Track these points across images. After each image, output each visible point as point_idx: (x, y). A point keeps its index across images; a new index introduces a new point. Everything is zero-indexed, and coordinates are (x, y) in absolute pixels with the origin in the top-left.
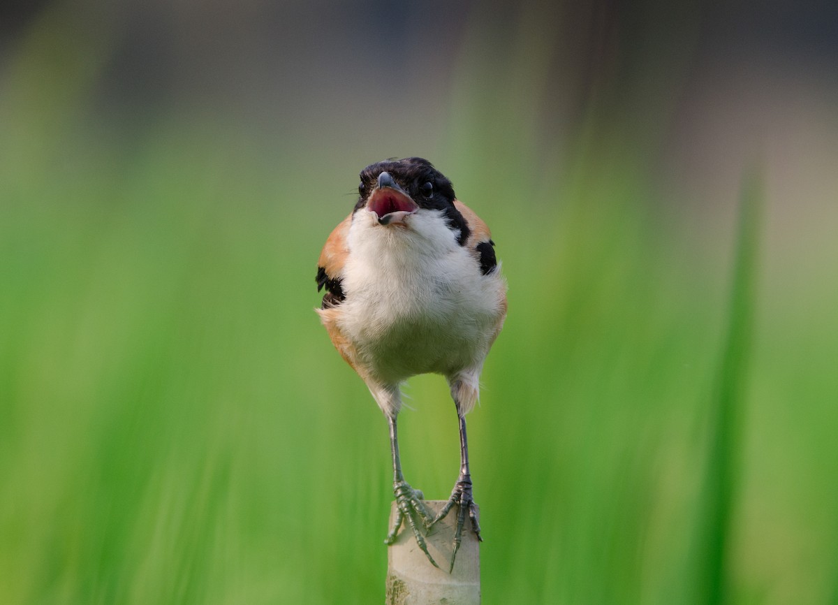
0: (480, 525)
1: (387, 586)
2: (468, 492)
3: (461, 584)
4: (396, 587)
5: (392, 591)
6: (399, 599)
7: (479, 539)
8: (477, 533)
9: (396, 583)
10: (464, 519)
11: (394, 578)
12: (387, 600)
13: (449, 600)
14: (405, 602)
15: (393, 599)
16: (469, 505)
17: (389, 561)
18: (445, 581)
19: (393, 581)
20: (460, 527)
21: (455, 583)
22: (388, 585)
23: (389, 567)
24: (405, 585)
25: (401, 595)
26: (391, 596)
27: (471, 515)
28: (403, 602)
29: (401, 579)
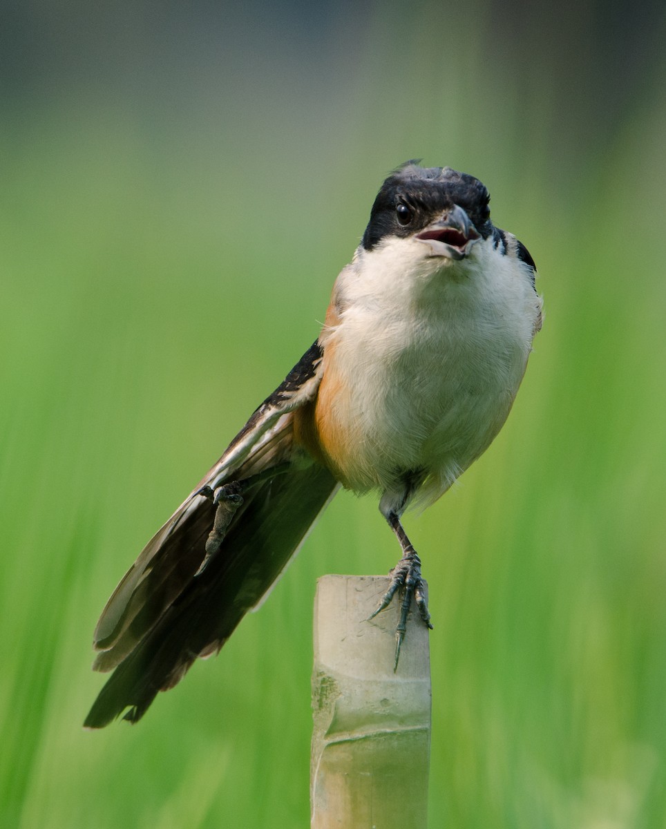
0: (430, 610)
1: (313, 685)
2: (417, 568)
3: (406, 681)
4: (324, 685)
5: (320, 691)
6: (328, 701)
7: (429, 626)
8: (427, 622)
9: (324, 681)
10: (409, 603)
11: (321, 674)
12: (312, 702)
13: (392, 701)
14: (336, 704)
15: (320, 701)
16: (416, 585)
17: (315, 653)
18: (385, 678)
19: (320, 678)
20: (406, 612)
21: (398, 679)
22: (315, 683)
23: (315, 660)
24: (335, 682)
25: (331, 695)
26: (318, 698)
27: (419, 599)
28: (333, 704)
29: (330, 675)
